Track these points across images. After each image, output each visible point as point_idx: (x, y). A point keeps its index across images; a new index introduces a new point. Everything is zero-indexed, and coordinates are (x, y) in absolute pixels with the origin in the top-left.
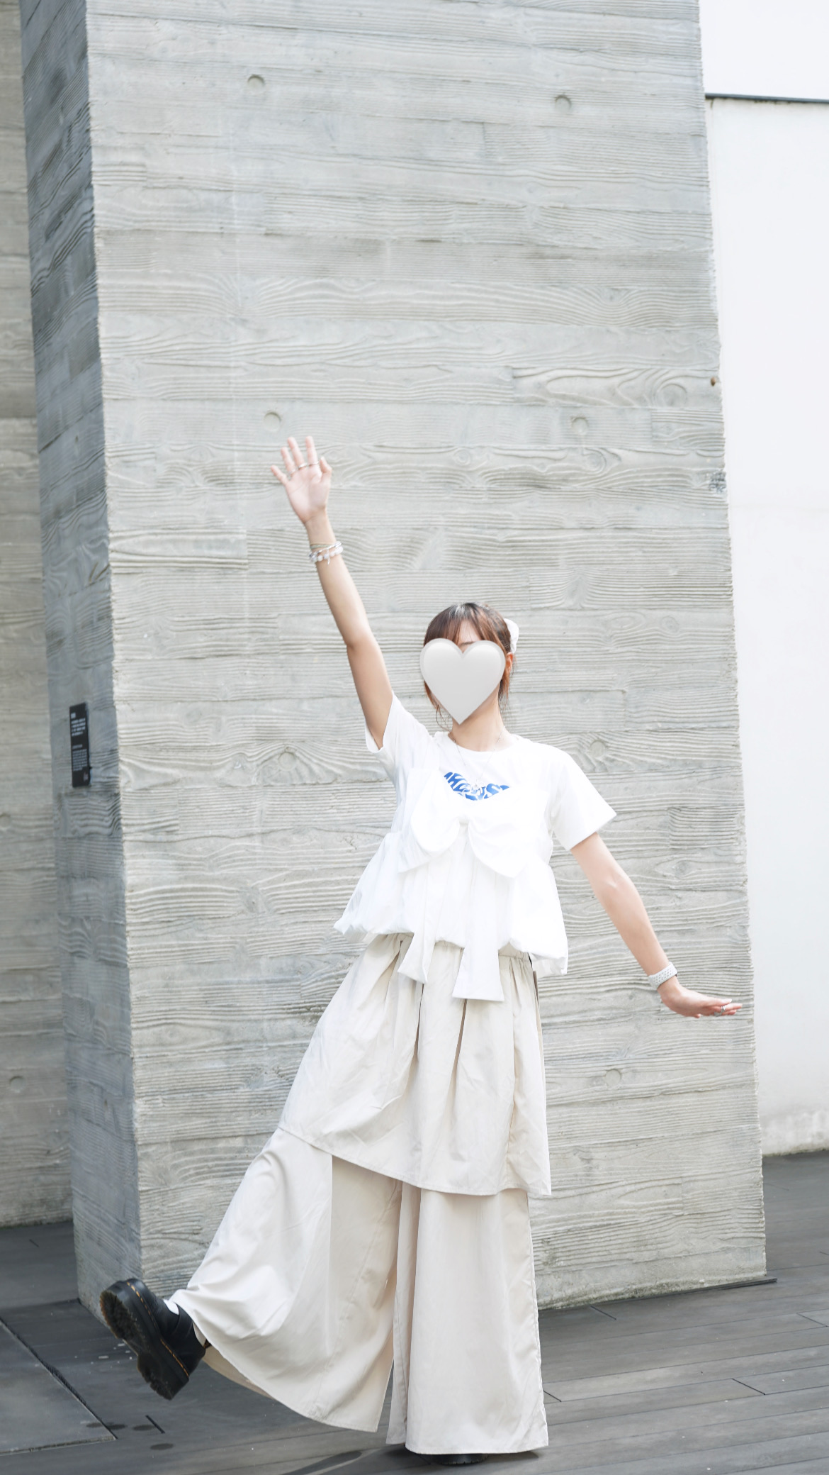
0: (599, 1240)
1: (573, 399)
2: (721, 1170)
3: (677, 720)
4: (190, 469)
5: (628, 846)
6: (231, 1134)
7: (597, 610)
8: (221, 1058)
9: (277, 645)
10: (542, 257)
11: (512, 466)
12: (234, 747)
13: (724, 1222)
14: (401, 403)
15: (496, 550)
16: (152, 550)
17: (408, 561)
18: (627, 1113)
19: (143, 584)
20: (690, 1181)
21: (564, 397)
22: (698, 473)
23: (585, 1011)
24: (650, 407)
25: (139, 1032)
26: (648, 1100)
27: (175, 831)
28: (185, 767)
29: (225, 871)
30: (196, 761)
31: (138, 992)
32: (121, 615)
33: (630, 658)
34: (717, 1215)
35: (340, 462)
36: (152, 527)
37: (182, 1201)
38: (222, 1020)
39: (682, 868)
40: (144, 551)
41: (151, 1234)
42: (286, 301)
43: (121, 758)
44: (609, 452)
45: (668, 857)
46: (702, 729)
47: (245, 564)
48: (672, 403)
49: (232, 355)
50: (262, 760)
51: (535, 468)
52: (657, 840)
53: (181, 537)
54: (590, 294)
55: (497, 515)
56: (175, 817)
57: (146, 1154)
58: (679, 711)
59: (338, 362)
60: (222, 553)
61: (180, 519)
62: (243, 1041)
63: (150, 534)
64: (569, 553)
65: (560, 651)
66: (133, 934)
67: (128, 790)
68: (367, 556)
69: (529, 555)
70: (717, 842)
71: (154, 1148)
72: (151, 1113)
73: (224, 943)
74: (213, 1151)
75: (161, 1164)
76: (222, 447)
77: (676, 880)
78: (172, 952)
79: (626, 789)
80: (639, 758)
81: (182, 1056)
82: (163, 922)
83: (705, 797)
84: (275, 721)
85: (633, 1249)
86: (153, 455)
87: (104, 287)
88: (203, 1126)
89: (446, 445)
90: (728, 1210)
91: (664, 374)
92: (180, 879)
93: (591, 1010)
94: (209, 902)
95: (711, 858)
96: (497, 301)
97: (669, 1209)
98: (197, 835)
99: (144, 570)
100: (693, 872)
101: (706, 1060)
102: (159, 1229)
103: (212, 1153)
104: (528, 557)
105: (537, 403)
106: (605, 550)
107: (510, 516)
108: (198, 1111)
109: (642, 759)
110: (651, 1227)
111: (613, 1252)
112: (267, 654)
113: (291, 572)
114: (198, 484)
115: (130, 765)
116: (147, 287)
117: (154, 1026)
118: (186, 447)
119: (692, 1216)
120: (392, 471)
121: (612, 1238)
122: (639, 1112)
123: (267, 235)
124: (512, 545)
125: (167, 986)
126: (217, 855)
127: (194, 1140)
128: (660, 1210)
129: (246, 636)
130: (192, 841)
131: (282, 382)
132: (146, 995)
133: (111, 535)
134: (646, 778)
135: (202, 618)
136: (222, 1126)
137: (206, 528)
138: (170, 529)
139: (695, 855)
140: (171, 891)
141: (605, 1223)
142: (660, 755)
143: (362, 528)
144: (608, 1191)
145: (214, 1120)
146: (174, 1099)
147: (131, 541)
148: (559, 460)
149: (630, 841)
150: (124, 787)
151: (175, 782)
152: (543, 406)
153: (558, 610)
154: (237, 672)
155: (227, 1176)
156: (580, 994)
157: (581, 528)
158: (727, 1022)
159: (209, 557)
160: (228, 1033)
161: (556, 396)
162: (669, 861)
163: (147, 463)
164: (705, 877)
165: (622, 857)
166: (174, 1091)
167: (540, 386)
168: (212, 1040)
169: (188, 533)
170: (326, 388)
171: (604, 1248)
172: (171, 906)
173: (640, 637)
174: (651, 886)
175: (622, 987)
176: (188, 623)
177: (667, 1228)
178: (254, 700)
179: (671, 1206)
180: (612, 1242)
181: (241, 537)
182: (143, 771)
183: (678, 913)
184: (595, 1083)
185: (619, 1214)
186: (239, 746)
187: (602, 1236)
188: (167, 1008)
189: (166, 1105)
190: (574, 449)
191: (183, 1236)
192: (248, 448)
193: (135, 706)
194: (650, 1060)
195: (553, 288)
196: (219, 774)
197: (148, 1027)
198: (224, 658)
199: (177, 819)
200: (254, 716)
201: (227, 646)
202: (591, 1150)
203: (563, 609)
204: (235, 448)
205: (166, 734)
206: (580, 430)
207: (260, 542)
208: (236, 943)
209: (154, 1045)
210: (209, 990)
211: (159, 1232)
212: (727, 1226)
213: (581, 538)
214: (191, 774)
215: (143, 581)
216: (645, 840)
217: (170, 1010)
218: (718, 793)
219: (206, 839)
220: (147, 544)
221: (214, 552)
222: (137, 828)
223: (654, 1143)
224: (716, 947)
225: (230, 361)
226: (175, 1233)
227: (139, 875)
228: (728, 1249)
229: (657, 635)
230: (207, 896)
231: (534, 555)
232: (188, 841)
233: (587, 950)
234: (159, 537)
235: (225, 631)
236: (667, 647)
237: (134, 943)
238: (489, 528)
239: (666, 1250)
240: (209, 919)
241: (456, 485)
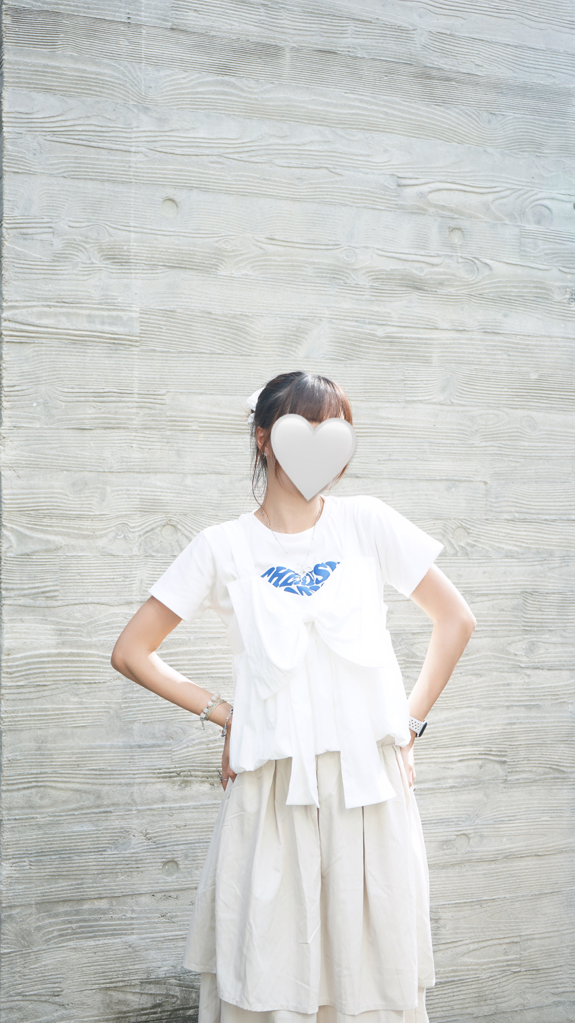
0: (443, 996)
1: (451, 210)
2: (555, 929)
3: (532, 511)
4: (87, 246)
5: (484, 626)
6: (96, 896)
7: (465, 406)
8: (89, 821)
9: (165, 421)
10: (429, 77)
11: (393, 268)
12: (117, 517)
13: (557, 977)
14: (293, 200)
15: (376, 345)
16: (45, 322)
17: (293, 349)
18: (474, 875)
19: (35, 353)
20: (528, 940)
21: (443, 207)
22: (559, 288)
23: (439, 779)
24: (519, 224)
25: (9, 794)
26: (493, 863)
27: (55, 596)
28: (68, 535)
29: (103, 638)
30: (79, 529)
31: (10, 755)
32: (11, 383)
33: (493, 452)
34: (551, 971)
35: (233, 251)
36: (46, 299)
37: (44, 963)
38: (92, 784)
39: (532, 648)
40: (37, 322)
41: (11, 996)
42: (188, 94)
43: (4, 523)
44: (481, 261)
45: (520, 637)
46: (554, 521)
47: (137, 341)
48: (538, 222)
49: (132, 140)
50: (144, 531)
51: (414, 271)
52: (510, 621)
53: (75, 310)
54: (470, 116)
55: (378, 312)
56: (55, 583)
57: (10, 916)
58: (534, 504)
59: (235, 156)
60: (114, 329)
61: (75, 293)
62: (113, 804)
63: (43, 306)
64: (442, 352)
65: (430, 442)
66: (8, 697)
67: (9, 555)
68: (254, 342)
69: (406, 350)
70: (563, 625)
71: (18, 910)
72: (17, 875)
73: (98, 708)
74: (77, 912)
75: (24, 926)
76: (119, 227)
77: (525, 659)
78: (46, 715)
79: (484, 573)
80: (497, 544)
81: (52, 818)
82: (39, 685)
83: (554, 583)
84: (159, 494)
85: (474, 1004)
86: (51, 230)
87: (10, 63)
88: (68, 888)
89: (334, 243)
90: (561, 966)
91: (533, 195)
92: (58, 644)
93: (444, 778)
94: (85, 667)
95: (558, 639)
96: (386, 113)
97: (508, 965)
98: (76, 602)
99: (36, 341)
100: (541, 652)
101: (546, 826)
102: (19, 991)
103: (76, 915)
104: (404, 353)
105: (419, 211)
106: (475, 351)
107: (389, 313)
108: (64, 873)
109: (500, 545)
110: (491, 983)
111: (456, 1007)
112: (154, 429)
113: (181, 352)
114: (94, 261)
115: (12, 530)
116: (53, 67)
117: (24, 788)
118: (83, 225)
119: (528, 973)
120: (282, 264)
121: (455, 994)
122: (485, 874)
123: (172, 29)
124: (391, 340)
125: (39, 749)
126: (96, 621)
127: (60, 901)
128: (500, 967)
129: (134, 410)
130: (71, 607)
131: (181, 170)
132: (18, 758)
133: (4, 304)
134: (503, 564)
135: (92, 391)
136: (88, 887)
137: (100, 304)
138: (64, 302)
139: (544, 636)
140: (49, 655)
141: (450, 979)
142: (516, 543)
143: (251, 315)
144: (453, 949)
145: (80, 882)
146: (40, 861)
147: (24, 310)
148: (437, 265)
149: (486, 621)
150: (6, 552)
151: (57, 549)
152: (424, 214)
153: (429, 403)
154: (124, 445)
155: (90, 937)
156: (435, 763)
157: (453, 330)
158: (565, 791)
159: (101, 332)
160: (99, 797)
161: (436, 206)
162: (520, 641)
163: (44, 236)
164: (551, 657)
165: (478, 636)
166: (41, 853)
167: (422, 195)
168: (82, 803)
169: (82, 308)
170: (223, 180)
171: (447, 1004)
172: (47, 670)
173: (503, 433)
174: (503, 664)
175: (473, 757)
176: (78, 395)
177: (505, 984)
178: (139, 472)
179: (509, 963)
180: (455, 998)
181: (134, 315)
182: (25, 536)
183: (526, 689)
184: (445, 847)
185: (462, 971)
186: (122, 516)
187: (446, 992)
188: (38, 771)
189: (32, 867)
190: (450, 257)
191: (43, 999)
192: (145, 231)
193: (21, 473)
194: (497, 826)
195: (437, 107)
196: (100, 543)
197: (18, 790)
198: (112, 430)
199: (57, 585)
200: (138, 488)
201: (116, 419)
202: (439, 910)
203: (435, 404)
204: (132, 229)
205: (50, 502)
206: (456, 239)
207: (152, 321)
208: (111, 708)
209: (23, 808)
210: (82, 753)
211: (19, 994)
212: (559, 981)
213: (454, 339)
214: (73, 542)
215: (35, 351)
216: (500, 621)
217: (41, 773)
218: (566, 580)
219: (85, 606)
220: (41, 315)
221: (107, 328)
222: (16, 592)
223: (496, 903)
224: (559, 722)
225: (131, 146)
226: (35, 995)
227: (16, 638)
228: (559, 1002)
229: (518, 432)
230: (84, 662)
231: (410, 351)
232: (67, 608)
233: (444, 722)
234: (52, 309)
235: (114, 404)
236: (526, 444)
237: (8, 706)
238: (369, 323)
239: (503, 1005)
240: (85, 684)
241: (341, 281)
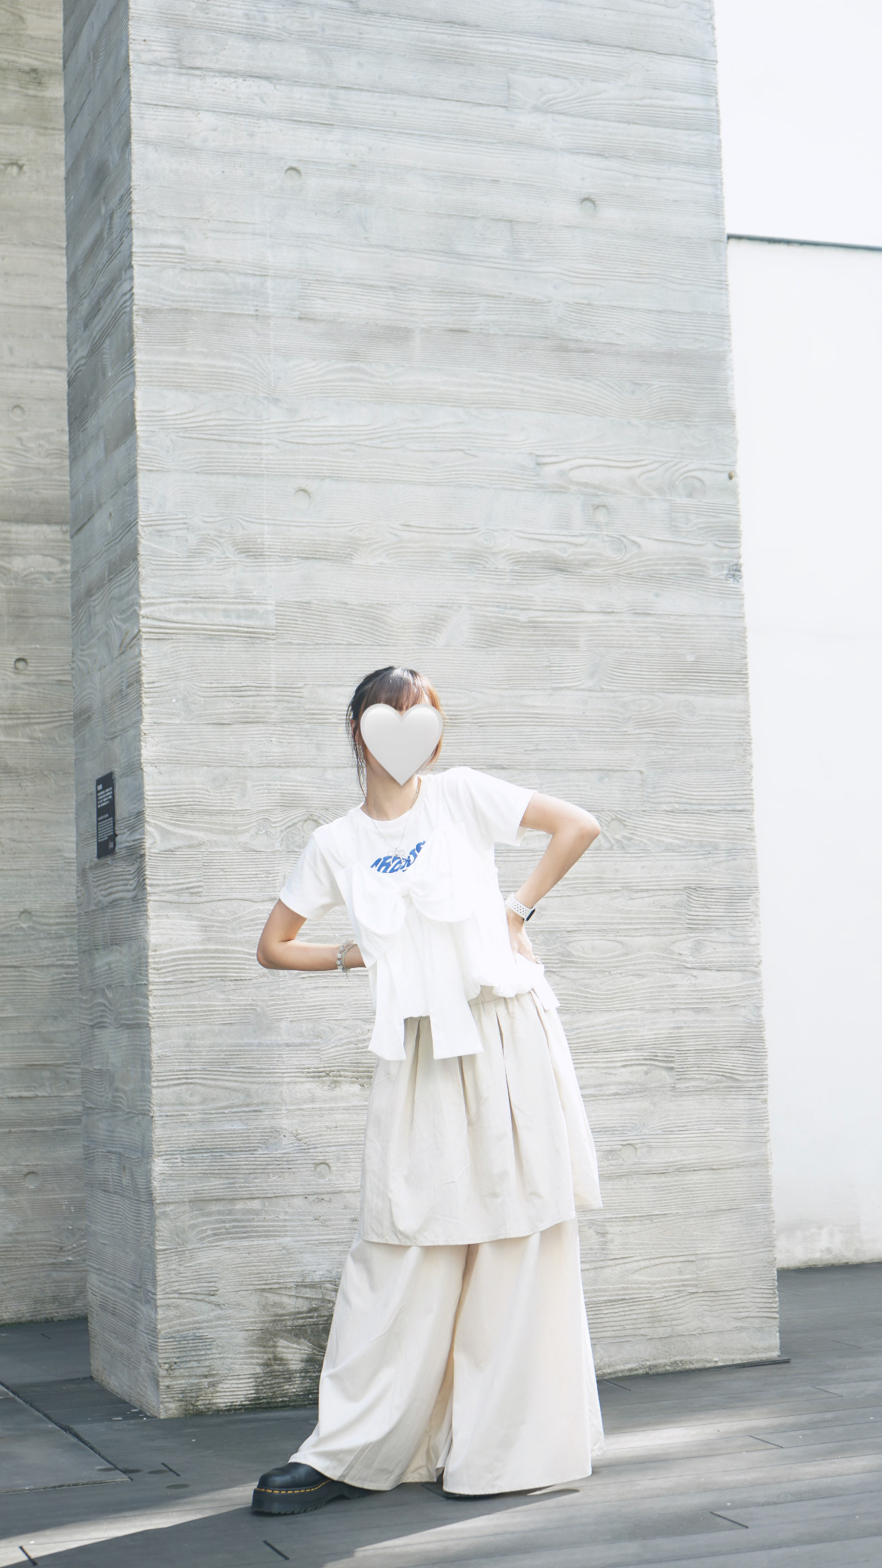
0: (614, 1315)
1: (595, 487)
2: (735, 1249)
3: (694, 801)
4: (221, 540)
5: (645, 923)
6: (249, 1196)
7: (616, 691)
8: (240, 1120)
9: (303, 714)
10: (566, 350)
11: (534, 550)
12: (259, 812)
13: (739, 1301)
14: (427, 484)
15: (518, 630)
16: (182, 617)
17: (432, 637)
18: (642, 1188)
19: (173, 650)
20: (704, 1259)
21: (586, 485)
22: (715, 563)
23: (601, 1085)
24: (669, 498)
25: (159, 1090)
26: (663, 1175)
27: (199, 892)
28: (210, 830)
29: (247, 934)
30: (221, 824)
31: (159, 1051)
32: (151, 680)
33: (648, 739)
34: (732, 1293)
35: (367, 539)
36: (183, 595)
37: (199, 1262)
38: (241, 1082)
39: (698, 947)
40: (175, 618)
41: (167, 1293)
42: (318, 382)
43: (147, 819)
44: (628, 539)
45: (684, 936)
46: (718, 811)
47: (273, 634)
48: (690, 495)
49: (264, 432)
50: (286, 826)
51: (557, 552)
52: (673, 918)
53: (211, 605)
54: (612, 388)
55: (520, 596)
56: (199, 879)
57: (164, 1213)
58: (696, 793)
59: (367, 443)
60: (250, 623)
61: (210, 588)
62: (263, 1103)
63: (180, 602)
64: (589, 636)
65: (580, 731)
66: (156, 993)
67: (153, 851)
68: (392, 631)
69: (550, 635)
70: (732, 923)
71: (171, 1207)
72: (170, 1172)
73: (245, 1005)
74: (230, 1212)
75: (178, 1224)
76: (252, 520)
77: (691, 959)
78: (194, 1012)
79: (643, 867)
80: (656, 837)
81: (202, 1116)
82: (186, 982)
83: (720, 878)
84: (299, 788)
85: (647, 1325)
86: (185, 526)
87: (141, 363)
88: (221, 1187)
89: (471, 527)
90: (742, 1289)
91: (683, 467)
92: (204, 940)
93: (607, 1084)
94: (230, 964)
95: (725, 938)
96: (522, 390)
97: (683, 1285)
98: (220, 898)
99: (174, 637)
100: (708, 951)
101: (720, 1138)
102: (176, 1288)
103: (229, 1214)
104: (549, 638)
105: (560, 490)
106: (624, 634)
107: (532, 597)
108: (216, 1172)
109: (659, 838)
110: (665, 1303)
111: (627, 1327)
112: (293, 722)
113: (317, 644)
114: (229, 555)
115: (156, 826)
116: (184, 364)
117: (175, 1085)
118: (217, 519)
119: (706, 1294)
120: (418, 550)
121: (627, 1313)
122: (654, 1187)
123: (300, 318)
124: (534, 625)
125: (187, 1046)
126: (240, 917)
127: (212, 1200)
128: (674, 1287)
129: (273, 704)
130: (215, 903)
131: (312, 460)
132: (168, 1054)
133: (142, 601)
134: (663, 858)
135: (230, 685)
136: (241, 1187)
137: (235, 598)
138: (200, 598)
139: (710, 935)
140: (194, 952)
141: (620, 1297)
142: (676, 836)
143: (387, 603)
144: (622, 1266)
145: (232, 1181)
146: (192, 1158)
147: (162, 607)
148: (581, 545)
149: (647, 918)
150: (150, 848)
151: (200, 845)
152: (566, 493)
153: (578, 690)
154: (263, 739)
155: (244, 1238)
156: (596, 1067)
157: (600, 612)
158: (741, 1101)
159: (237, 626)
160: (248, 1095)
161: (578, 484)
162: (685, 939)
163: (178, 533)
164: (720, 957)
165: (639, 934)
166: (193, 1150)
167: (563, 473)
168: (232, 1102)
169: (218, 603)
170: (355, 467)
171: (618, 1323)
172: (194, 967)
173: (658, 719)
174: (667, 964)
175: (638, 1062)
176: (216, 689)
177: (681, 1305)
178: (279, 767)
179: (685, 1283)
180: (626, 1317)
181: (270, 608)
182: (169, 832)
183: (693, 991)
184: (610, 1157)
185: (634, 1289)
186: (263, 811)
187: (616, 1311)
188: (188, 1068)
189: (185, 1165)
190: (595, 536)
191: (199, 1297)
192: (278, 522)
193: (162, 769)
194: (665, 1136)
195: (576, 381)
196: (243, 838)
197: (169, 1086)
198: (251, 725)
199: (201, 881)
200: (278, 783)
201: (254, 713)
202: (606, 1224)
203: (583, 690)
204: (265, 521)
205: (191, 797)
206: (601, 516)
207: (288, 614)
208: (257, 1005)
209: (173, 1104)
210: (230, 1051)
211: (175, 1292)
212: (741, 1305)
213: (601, 622)
214: (215, 837)
215: (173, 647)
216: (661, 918)
217: (190, 1070)
218: (733, 874)
219: (229, 902)
220: (178, 611)
221: (243, 622)
222: (161, 888)
223: (669, 1219)
224: (732, 1027)
225: (262, 438)
226: (191, 1293)
227: (162, 934)
228: (742, 1328)
229: (675, 718)
230: (229, 958)
231: (555, 635)
232: (211, 904)
233: (604, 1025)
234: (189, 605)
235: (252, 698)
236: (684, 730)
237: (156, 1002)
238: (511, 608)
239: (680, 1327)
240: (231, 980)
241: (479, 566)
